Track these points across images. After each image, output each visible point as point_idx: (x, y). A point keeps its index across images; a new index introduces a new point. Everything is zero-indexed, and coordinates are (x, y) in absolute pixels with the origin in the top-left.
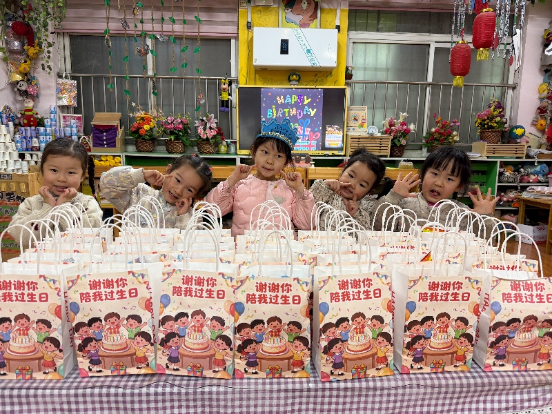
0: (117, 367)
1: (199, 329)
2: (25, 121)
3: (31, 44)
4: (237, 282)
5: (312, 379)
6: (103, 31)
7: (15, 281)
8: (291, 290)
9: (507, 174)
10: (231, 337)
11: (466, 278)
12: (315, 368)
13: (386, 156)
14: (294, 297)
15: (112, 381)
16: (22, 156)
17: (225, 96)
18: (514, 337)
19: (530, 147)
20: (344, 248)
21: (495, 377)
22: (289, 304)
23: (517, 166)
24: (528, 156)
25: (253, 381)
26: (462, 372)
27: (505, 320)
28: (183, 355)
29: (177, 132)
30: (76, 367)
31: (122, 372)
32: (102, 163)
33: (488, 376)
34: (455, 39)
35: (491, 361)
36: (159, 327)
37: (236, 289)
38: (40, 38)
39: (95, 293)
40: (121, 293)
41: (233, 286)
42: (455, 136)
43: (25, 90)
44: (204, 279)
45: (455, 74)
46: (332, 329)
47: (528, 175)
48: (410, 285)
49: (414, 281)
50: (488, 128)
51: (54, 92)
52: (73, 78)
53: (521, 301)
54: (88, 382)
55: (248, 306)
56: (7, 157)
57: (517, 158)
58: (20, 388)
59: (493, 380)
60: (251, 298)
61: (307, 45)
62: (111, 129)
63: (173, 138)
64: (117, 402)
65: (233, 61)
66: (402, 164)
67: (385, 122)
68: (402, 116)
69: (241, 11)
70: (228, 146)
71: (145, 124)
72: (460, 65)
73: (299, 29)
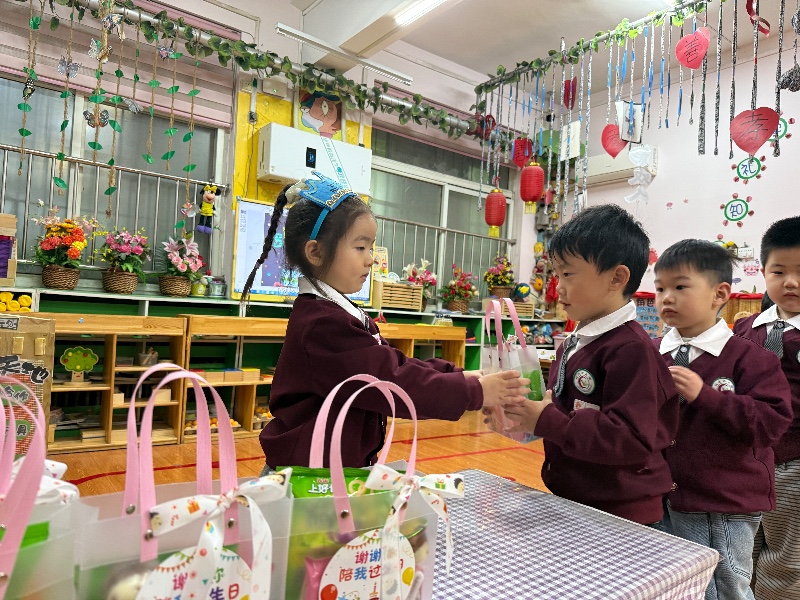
13: (418, 311)
17: (207, 209)
24: (535, 316)
42: (475, 291)
45: (490, 224)
50: (501, 285)
61: (338, 162)
67: (408, 269)
68: (425, 263)
69: (241, 95)
70: (208, 286)
71: (74, 240)
72: (496, 214)
73: (328, 139)
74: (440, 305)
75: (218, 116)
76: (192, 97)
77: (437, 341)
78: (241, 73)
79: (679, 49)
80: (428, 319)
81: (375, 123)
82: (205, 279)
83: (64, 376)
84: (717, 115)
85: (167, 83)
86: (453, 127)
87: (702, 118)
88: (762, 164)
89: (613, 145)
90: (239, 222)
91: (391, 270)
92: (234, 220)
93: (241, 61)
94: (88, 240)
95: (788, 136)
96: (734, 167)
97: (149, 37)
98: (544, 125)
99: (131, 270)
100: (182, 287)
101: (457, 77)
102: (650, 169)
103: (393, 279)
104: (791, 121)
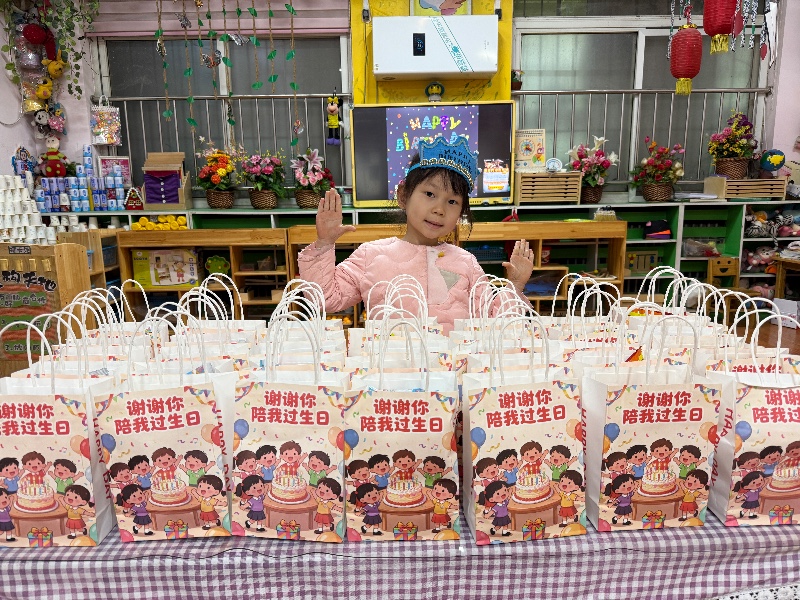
0: (175, 526)
1: (292, 470)
2: (49, 170)
3: (52, 56)
4: (347, 400)
5: (463, 542)
6: (154, 33)
7: (20, 405)
8: (428, 411)
9: (758, 224)
10: (341, 482)
11: (697, 386)
12: (467, 525)
13: (575, 203)
14: (432, 420)
15: (168, 548)
16: (46, 221)
17: (334, 122)
18: (771, 475)
19: (792, 182)
20: (507, 344)
21: (743, 535)
22: (425, 430)
23: (772, 212)
24: (789, 197)
25: (374, 545)
26: (692, 528)
27: (758, 449)
28: (270, 509)
29: (265, 177)
30: (115, 528)
31: (182, 535)
32: (160, 225)
33: (731, 534)
34: (677, 23)
35: (736, 511)
36: (234, 468)
37: (344, 410)
38: (63, 47)
39: (137, 420)
40: (175, 420)
41: (340, 406)
42: (677, 169)
43: (47, 123)
44: (296, 396)
45: (677, 76)
46: (491, 468)
47: (790, 225)
48: (609, 399)
49: (616, 393)
50: (729, 156)
51: (88, 126)
52: (114, 104)
53: (783, 419)
54: (133, 549)
55: (364, 434)
56: (25, 222)
57: (773, 199)
58: (35, 560)
59: (740, 540)
60: (368, 424)
61: (453, 41)
62: (170, 177)
63: (259, 186)
64: (175, 578)
65: (343, 70)
66: (599, 213)
67: (572, 152)
68: (598, 141)
71: (219, 167)
73: (439, 18)
74: (633, 192)
77: (601, 240)
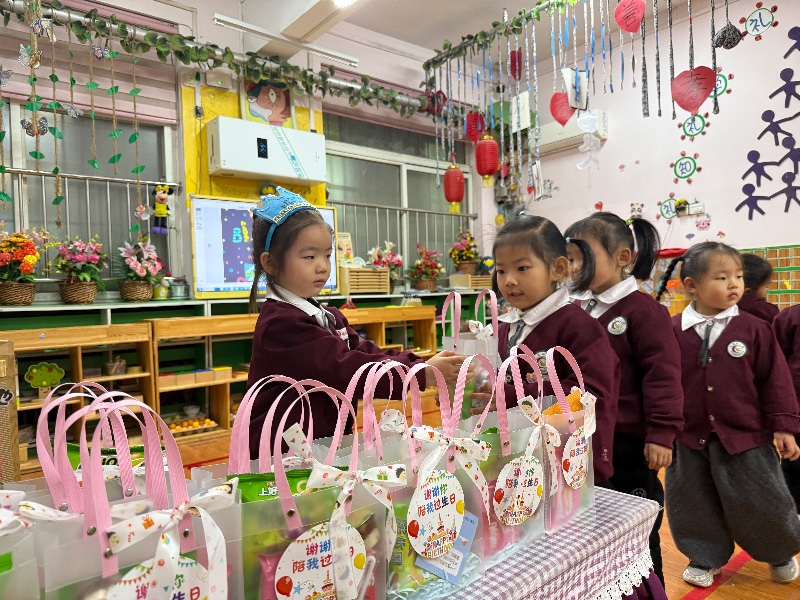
13: (386, 293)
17: (161, 210)
42: (440, 268)
45: (450, 201)
50: (466, 259)
61: (291, 150)
67: (373, 252)
68: (389, 245)
69: (185, 89)
70: (170, 288)
71: (26, 254)
72: (455, 190)
73: (278, 128)
74: (408, 285)
75: (163, 114)
76: (134, 96)
77: (408, 322)
78: (182, 68)
79: (618, 13)
80: (397, 301)
81: (325, 107)
82: (167, 280)
83: (32, 393)
84: (658, 77)
85: (106, 84)
86: (404, 106)
87: (645, 81)
88: (706, 120)
89: (562, 113)
90: (195, 220)
91: (355, 255)
92: (190, 218)
93: (182, 55)
94: (40, 253)
95: (729, 92)
96: (680, 126)
97: (81, 37)
98: (495, 97)
99: (88, 279)
100: (143, 291)
101: (403, 54)
102: (601, 134)
103: (358, 264)
104: (731, 77)
